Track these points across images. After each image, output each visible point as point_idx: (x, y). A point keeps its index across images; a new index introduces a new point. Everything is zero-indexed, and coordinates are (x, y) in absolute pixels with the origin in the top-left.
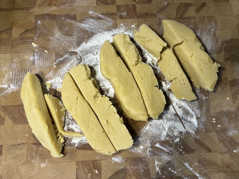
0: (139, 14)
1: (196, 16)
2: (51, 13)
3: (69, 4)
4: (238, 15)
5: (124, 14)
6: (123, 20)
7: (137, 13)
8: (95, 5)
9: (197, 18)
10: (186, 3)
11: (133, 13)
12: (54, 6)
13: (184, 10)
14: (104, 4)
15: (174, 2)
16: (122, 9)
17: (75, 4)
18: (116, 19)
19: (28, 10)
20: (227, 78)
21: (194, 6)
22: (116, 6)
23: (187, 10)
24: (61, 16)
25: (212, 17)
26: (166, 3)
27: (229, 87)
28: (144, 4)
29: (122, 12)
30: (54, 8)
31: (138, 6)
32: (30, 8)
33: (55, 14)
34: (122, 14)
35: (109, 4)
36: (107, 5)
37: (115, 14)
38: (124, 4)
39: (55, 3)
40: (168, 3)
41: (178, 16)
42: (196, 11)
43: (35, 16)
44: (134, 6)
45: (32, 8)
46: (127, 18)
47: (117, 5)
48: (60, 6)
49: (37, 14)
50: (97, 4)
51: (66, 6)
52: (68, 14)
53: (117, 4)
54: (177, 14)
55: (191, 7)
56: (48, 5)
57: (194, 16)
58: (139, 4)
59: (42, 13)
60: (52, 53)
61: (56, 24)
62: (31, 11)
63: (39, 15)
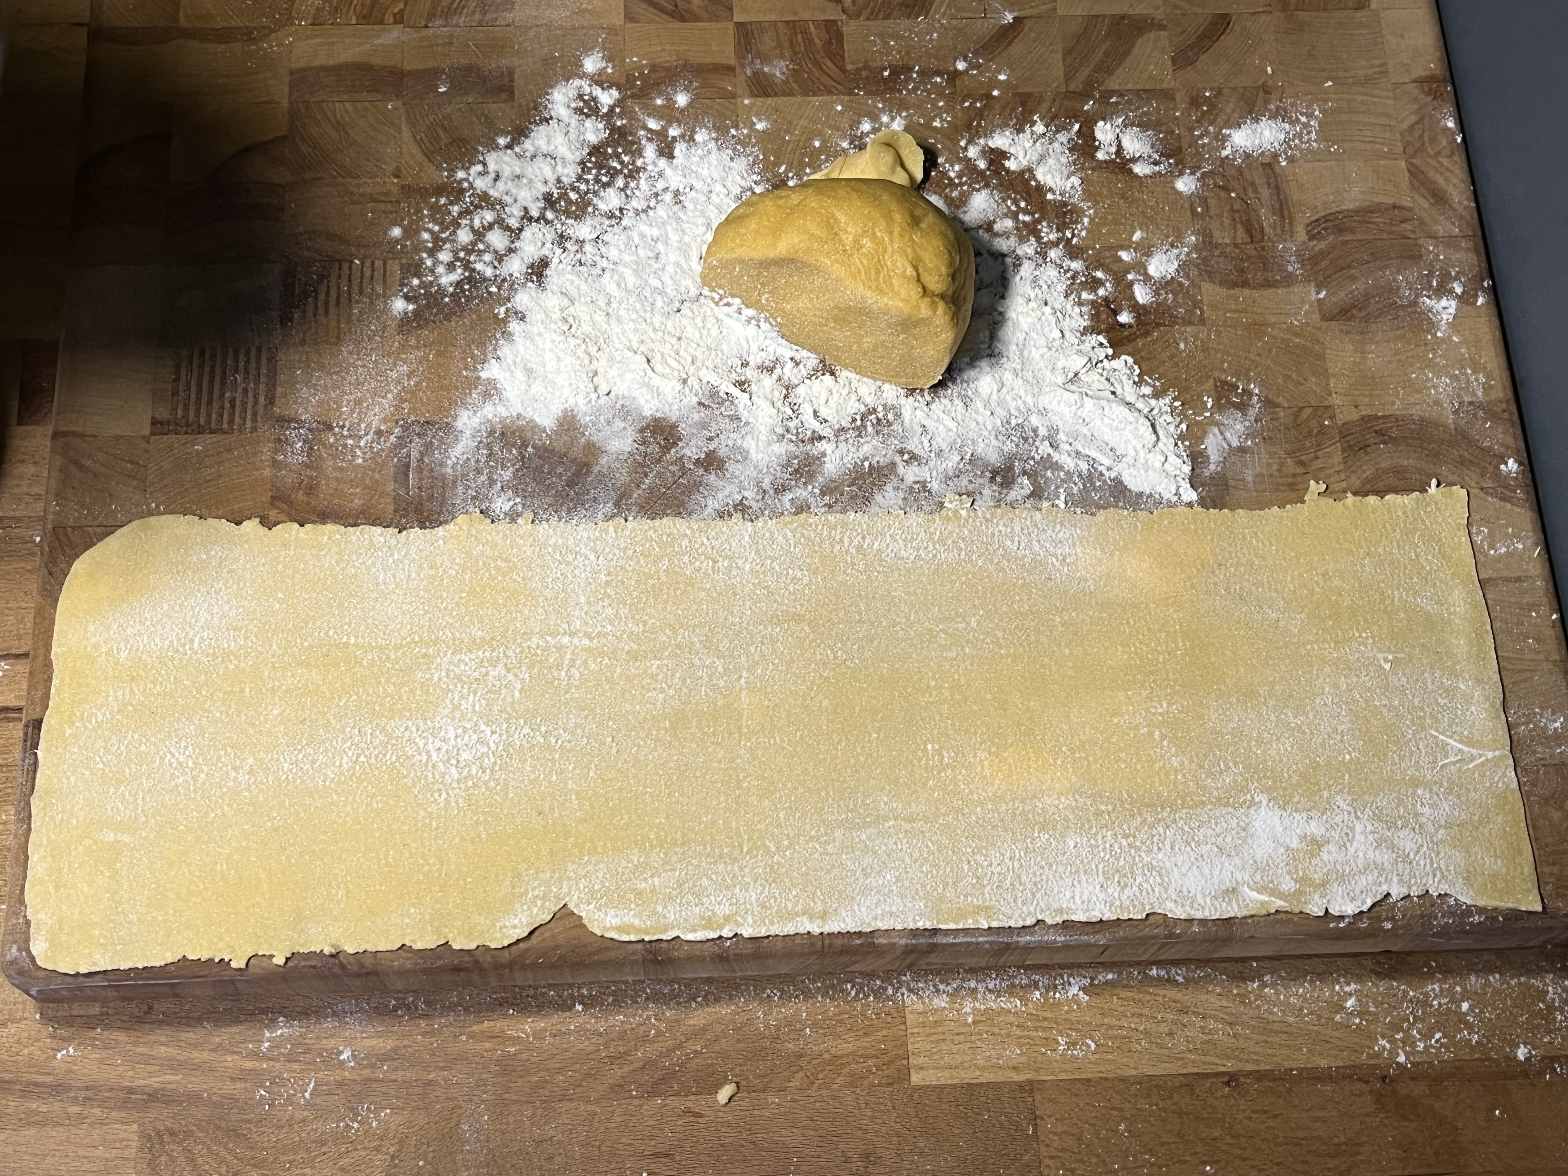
0: (858, 70)
1: (1172, 85)
2: (374, 60)
3: (473, 12)
4: (1414, 81)
5: (778, 70)
6: (769, 101)
7: (849, 67)
8: (618, 19)
9: (1178, 96)
10: (1123, 17)
11: (829, 63)
12: (395, 23)
13: (1107, 54)
14: (669, 14)
15: (1054, 9)
16: (767, 42)
17: (509, 16)
18: (733, 96)
19: (255, 41)
20: (1327, 407)
21: (1163, 33)
22: (731, 25)
23: (1127, 53)
24: (431, 76)
25: (1261, 94)
26: (1009, 17)
27: (1338, 458)
28: (887, 17)
29: (765, 60)
30: (395, 34)
31: (850, 28)
32: (266, 32)
33: (399, 64)
34: (766, 69)
35: (697, 19)
36: (683, 19)
37: (729, 70)
38: (773, 17)
39: (401, 11)
40: (1022, 14)
41: (1071, 88)
42: (1174, 60)
43: (292, 73)
44: (830, 26)
45: (272, 31)
46: (790, 93)
47: (739, 25)
48: (426, 26)
49: (303, 64)
50: (630, 17)
51: (457, 25)
52: (469, 69)
53: (739, 17)
54: (1068, 79)
55: (1147, 35)
56: (364, 17)
57: (1164, 86)
58: (858, 16)
59: (332, 62)
60: (385, 264)
61: (403, 118)
62: (271, 47)
63: (311, 68)
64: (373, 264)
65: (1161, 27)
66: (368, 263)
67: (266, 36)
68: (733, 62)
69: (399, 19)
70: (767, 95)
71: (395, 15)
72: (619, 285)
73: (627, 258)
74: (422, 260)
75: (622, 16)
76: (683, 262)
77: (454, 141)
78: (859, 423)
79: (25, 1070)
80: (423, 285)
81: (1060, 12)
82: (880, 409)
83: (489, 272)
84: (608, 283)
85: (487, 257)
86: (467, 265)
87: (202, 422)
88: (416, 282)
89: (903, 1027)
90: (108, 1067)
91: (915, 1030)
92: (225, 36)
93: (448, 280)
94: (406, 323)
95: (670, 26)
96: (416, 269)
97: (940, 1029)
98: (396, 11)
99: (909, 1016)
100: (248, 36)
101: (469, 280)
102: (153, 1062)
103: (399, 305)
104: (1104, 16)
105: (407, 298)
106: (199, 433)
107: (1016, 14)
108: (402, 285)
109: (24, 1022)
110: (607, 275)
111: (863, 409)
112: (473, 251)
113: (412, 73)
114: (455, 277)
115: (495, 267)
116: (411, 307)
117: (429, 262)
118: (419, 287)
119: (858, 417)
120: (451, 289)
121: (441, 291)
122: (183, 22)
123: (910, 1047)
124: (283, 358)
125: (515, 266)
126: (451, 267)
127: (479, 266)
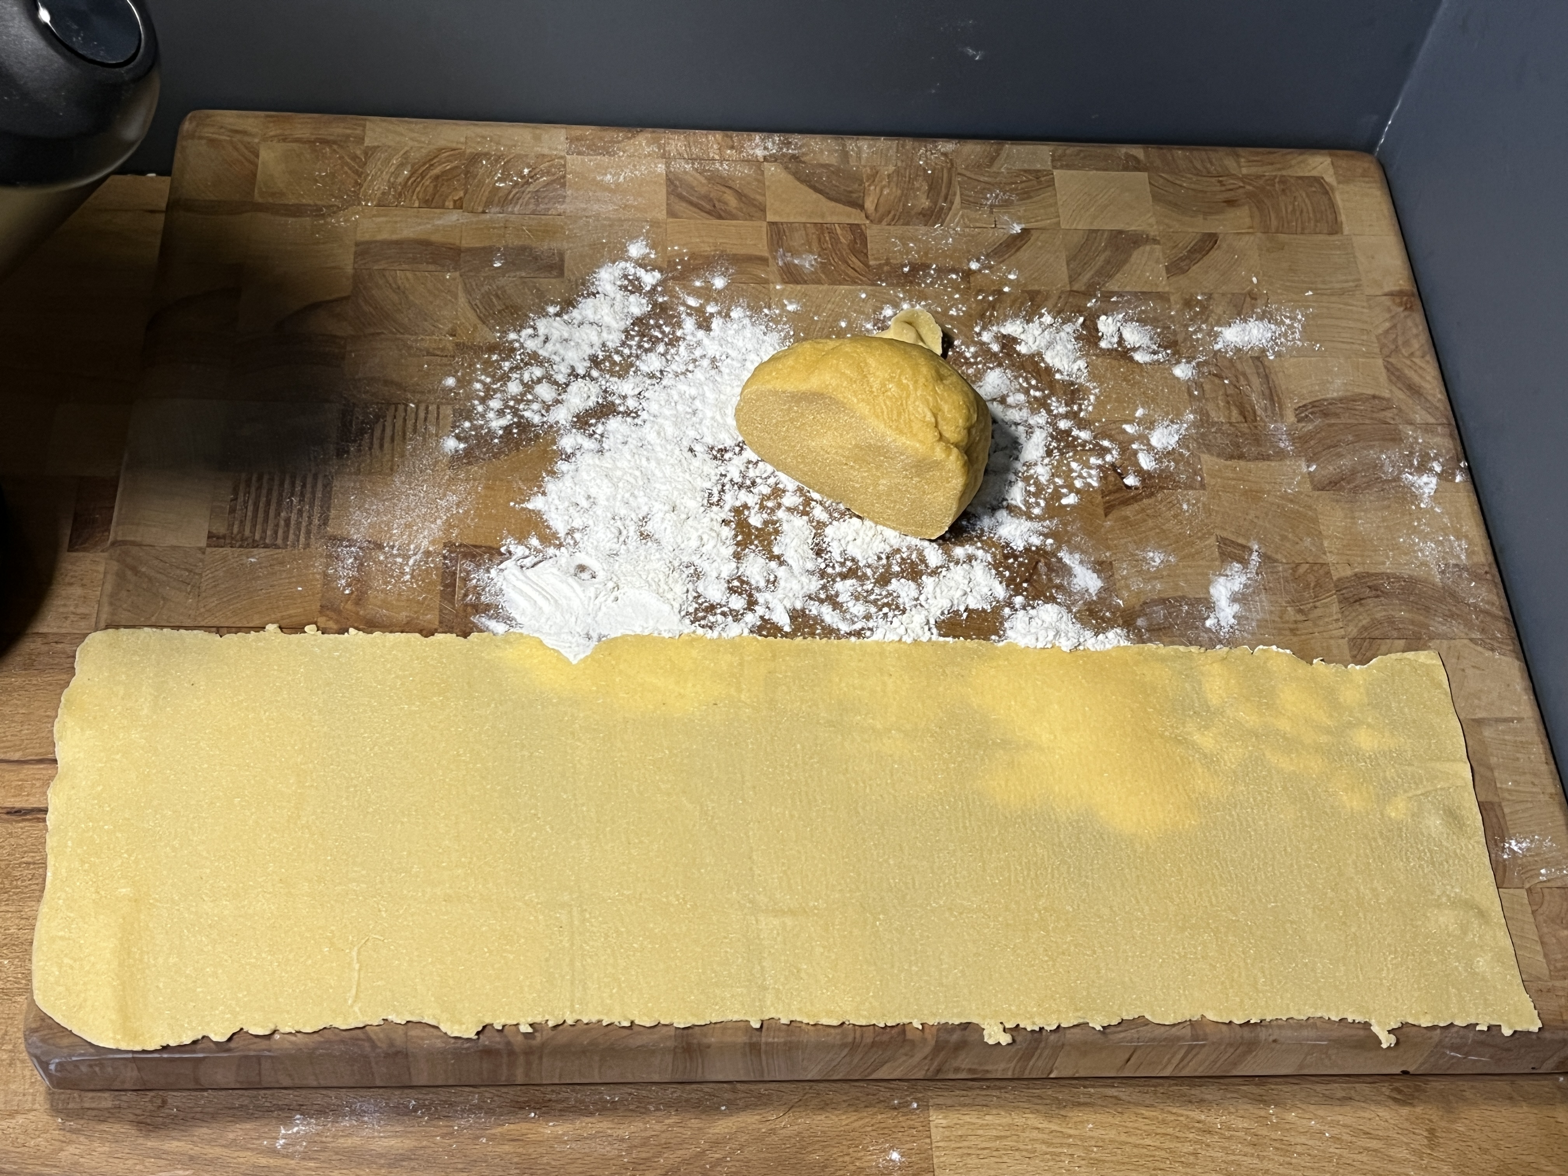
0: (880, 266)
1: (1167, 289)
2: (436, 238)
3: (527, 204)
4: (1386, 295)
5: (807, 262)
6: (799, 287)
7: (871, 263)
8: (661, 214)
9: (1172, 298)
10: (1120, 232)
11: (854, 259)
12: (455, 208)
13: (1108, 262)
14: (709, 213)
15: (1058, 223)
16: (797, 239)
17: (561, 208)
18: (766, 282)
19: (323, 216)
20: (1322, 565)
21: (1157, 247)
22: (765, 224)
23: (1125, 261)
24: (488, 253)
25: (1248, 299)
26: (1017, 229)
27: (1335, 608)
28: (908, 224)
29: (795, 253)
30: (454, 217)
31: (872, 232)
32: (334, 211)
33: (457, 242)
34: (796, 262)
35: (734, 217)
36: (720, 217)
37: (763, 261)
38: (803, 220)
39: (460, 199)
40: (1028, 226)
41: (1075, 288)
42: (1168, 269)
43: (357, 244)
44: (854, 228)
45: (339, 209)
46: (819, 282)
47: (771, 224)
48: (484, 212)
49: (367, 237)
50: (671, 213)
51: (512, 213)
52: (523, 249)
53: (770, 218)
54: (1072, 279)
55: (1141, 248)
56: (426, 201)
57: (1160, 290)
58: (880, 221)
59: (395, 237)
60: (438, 408)
61: (460, 287)
62: (338, 222)
63: (376, 242)
64: (427, 408)
65: (1155, 241)
66: (422, 407)
67: (334, 213)
68: (766, 254)
69: (459, 205)
70: (797, 282)
71: (455, 201)
72: (659, 433)
73: (667, 412)
74: (474, 407)
75: (665, 212)
76: (718, 417)
77: (507, 308)
78: (884, 561)
79: (29, 1161)
80: (474, 427)
81: (1063, 226)
82: (904, 549)
83: (537, 419)
84: (649, 433)
85: (535, 406)
86: (515, 412)
87: (257, 537)
88: (467, 424)
89: (928, 1141)
90: (117, 1161)
91: (940, 1144)
92: (297, 211)
93: (497, 424)
94: (456, 459)
95: (708, 222)
96: (468, 415)
97: (965, 1144)
98: (456, 198)
99: (933, 1130)
100: (317, 212)
101: (518, 425)
102: (164, 1156)
103: (451, 444)
104: (1104, 231)
105: (458, 438)
106: (254, 547)
107: (1023, 226)
108: (454, 427)
109: (33, 1113)
110: (648, 425)
111: (888, 550)
112: (522, 400)
113: (469, 250)
114: (504, 422)
115: (543, 415)
116: (462, 446)
117: (480, 409)
118: (471, 429)
119: (883, 556)
120: (501, 432)
121: (491, 433)
122: (258, 198)
123: (935, 1160)
124: (337, 484)
125: (562, 415)
126: (501, 413)
127: (527, 414)
